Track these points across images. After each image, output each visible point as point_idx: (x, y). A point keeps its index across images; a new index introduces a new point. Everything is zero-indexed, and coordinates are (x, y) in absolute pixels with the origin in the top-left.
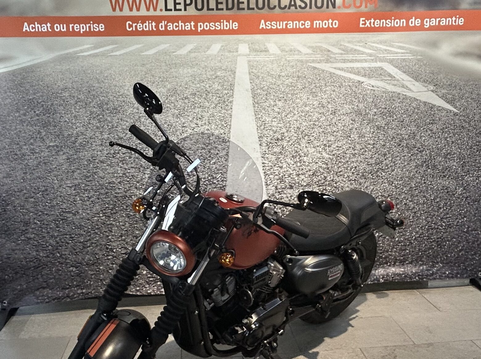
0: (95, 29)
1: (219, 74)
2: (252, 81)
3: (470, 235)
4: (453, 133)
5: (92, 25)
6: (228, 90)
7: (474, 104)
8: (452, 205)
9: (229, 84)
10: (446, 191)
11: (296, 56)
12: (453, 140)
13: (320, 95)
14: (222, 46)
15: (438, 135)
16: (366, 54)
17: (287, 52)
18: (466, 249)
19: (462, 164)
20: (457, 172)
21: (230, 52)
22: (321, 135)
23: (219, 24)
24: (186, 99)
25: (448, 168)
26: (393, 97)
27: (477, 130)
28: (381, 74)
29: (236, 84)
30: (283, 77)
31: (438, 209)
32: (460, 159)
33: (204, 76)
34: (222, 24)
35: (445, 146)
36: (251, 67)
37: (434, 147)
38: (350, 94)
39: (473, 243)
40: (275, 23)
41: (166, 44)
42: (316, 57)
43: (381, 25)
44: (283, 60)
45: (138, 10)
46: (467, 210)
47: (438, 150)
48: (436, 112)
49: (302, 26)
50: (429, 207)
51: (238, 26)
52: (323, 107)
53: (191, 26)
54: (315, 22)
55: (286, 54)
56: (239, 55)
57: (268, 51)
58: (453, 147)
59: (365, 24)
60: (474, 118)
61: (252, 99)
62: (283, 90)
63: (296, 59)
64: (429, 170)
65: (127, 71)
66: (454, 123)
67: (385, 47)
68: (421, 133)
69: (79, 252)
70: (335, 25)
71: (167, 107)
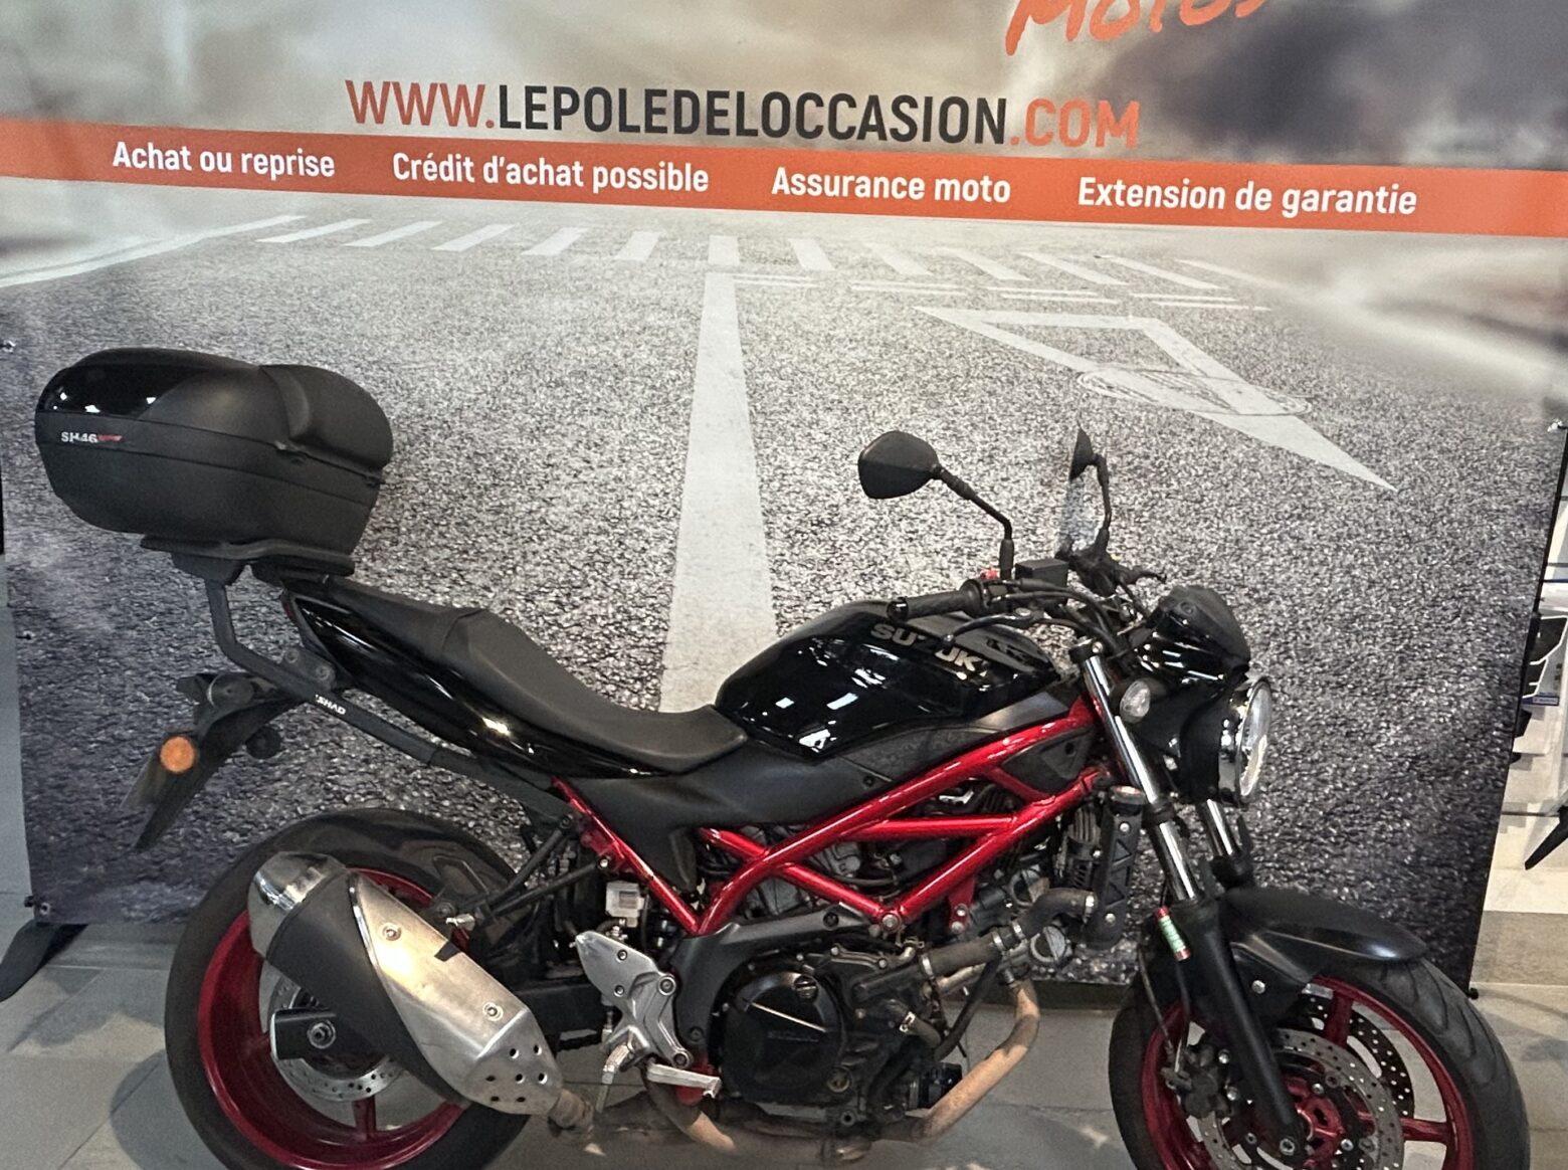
0: (309, 172)
1: (651, 319)
2: (746, 348)
3: (1423, 879)
4: (1372, 552)
5: (301, 159)
6: (678, 367)
7: (1451, 469)
8: (1365, 775)
9: (681, 351)
10: (1344, 730)
11: (878, 282)
12: (1373, 577)
13: (949, 402)
14: (661, 240)
15: (1321, 557)
16: (1097, 290)
17: (852, 267)
18: (1408, 919)
19: (1400, 652)
20: (1382, 675)
21: (682, 256)
22: (947, 522)
23: (654, 173)
24: (557, 385)
25: (1356, 663)
26: (1172, 424)
27: (1457, 550)
28: (1136, 352)
29: (700, 352)
30: (839, 341)
31: (1316, 786)
32: (1394, 635)
33: (610, 323)
34: (662, 172)
35: (1345, 592)
36: (745, 305)
37: (1306, 591)
38: (1041, 407)
39: (1433, 904)
40: (819, 179)
41: (502, 223)
42: (939, 289)
43: (1148, 203)
44: (841, 291)
45: (426, 120)
46: (1414, 797)
47: (1321, 602)
48: (1315, 482)
49: (899, 192)
50: (1286, 775)
51: (710, 183)
52: (959, 439)
53: (573, 173)
54: (939, 183)
55: (849, 273)
56: (712, 268)
57: (797, 261)
58: (1373, 599)
59: (1096, 195)
60: (1449, 512)
61: (748, 400)
62: (838, 381)
63: (881, 290)
64: (1288, 662)
65: (395, 293)
66: (1377, 524)
67: (1155, 272)
68: (1262, 545)
69: (251, 791)
70: (1002, 194)
71: (505, 406)
